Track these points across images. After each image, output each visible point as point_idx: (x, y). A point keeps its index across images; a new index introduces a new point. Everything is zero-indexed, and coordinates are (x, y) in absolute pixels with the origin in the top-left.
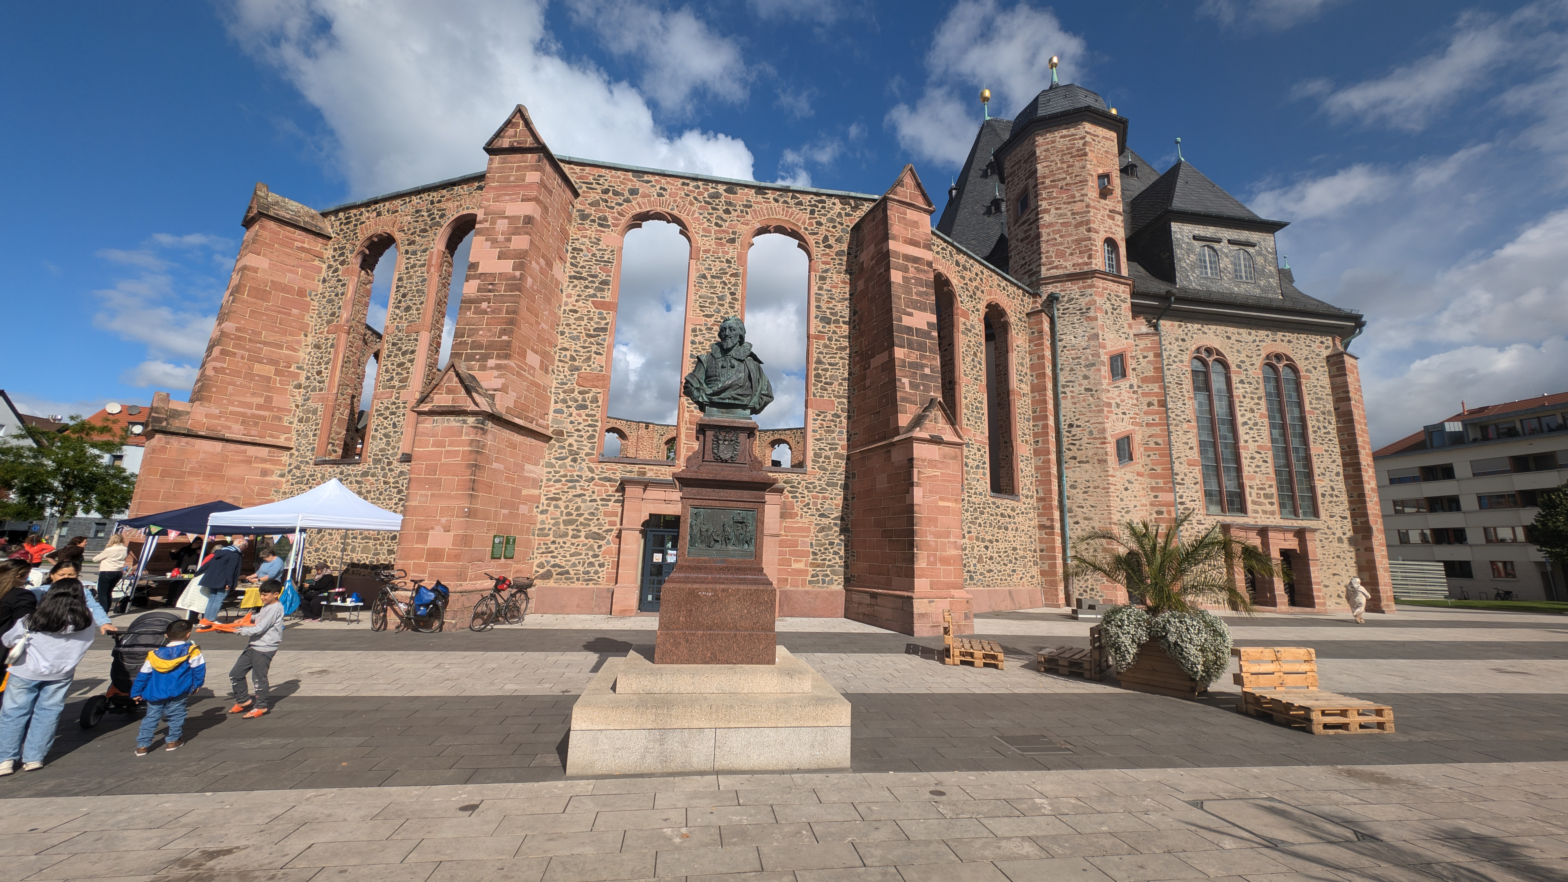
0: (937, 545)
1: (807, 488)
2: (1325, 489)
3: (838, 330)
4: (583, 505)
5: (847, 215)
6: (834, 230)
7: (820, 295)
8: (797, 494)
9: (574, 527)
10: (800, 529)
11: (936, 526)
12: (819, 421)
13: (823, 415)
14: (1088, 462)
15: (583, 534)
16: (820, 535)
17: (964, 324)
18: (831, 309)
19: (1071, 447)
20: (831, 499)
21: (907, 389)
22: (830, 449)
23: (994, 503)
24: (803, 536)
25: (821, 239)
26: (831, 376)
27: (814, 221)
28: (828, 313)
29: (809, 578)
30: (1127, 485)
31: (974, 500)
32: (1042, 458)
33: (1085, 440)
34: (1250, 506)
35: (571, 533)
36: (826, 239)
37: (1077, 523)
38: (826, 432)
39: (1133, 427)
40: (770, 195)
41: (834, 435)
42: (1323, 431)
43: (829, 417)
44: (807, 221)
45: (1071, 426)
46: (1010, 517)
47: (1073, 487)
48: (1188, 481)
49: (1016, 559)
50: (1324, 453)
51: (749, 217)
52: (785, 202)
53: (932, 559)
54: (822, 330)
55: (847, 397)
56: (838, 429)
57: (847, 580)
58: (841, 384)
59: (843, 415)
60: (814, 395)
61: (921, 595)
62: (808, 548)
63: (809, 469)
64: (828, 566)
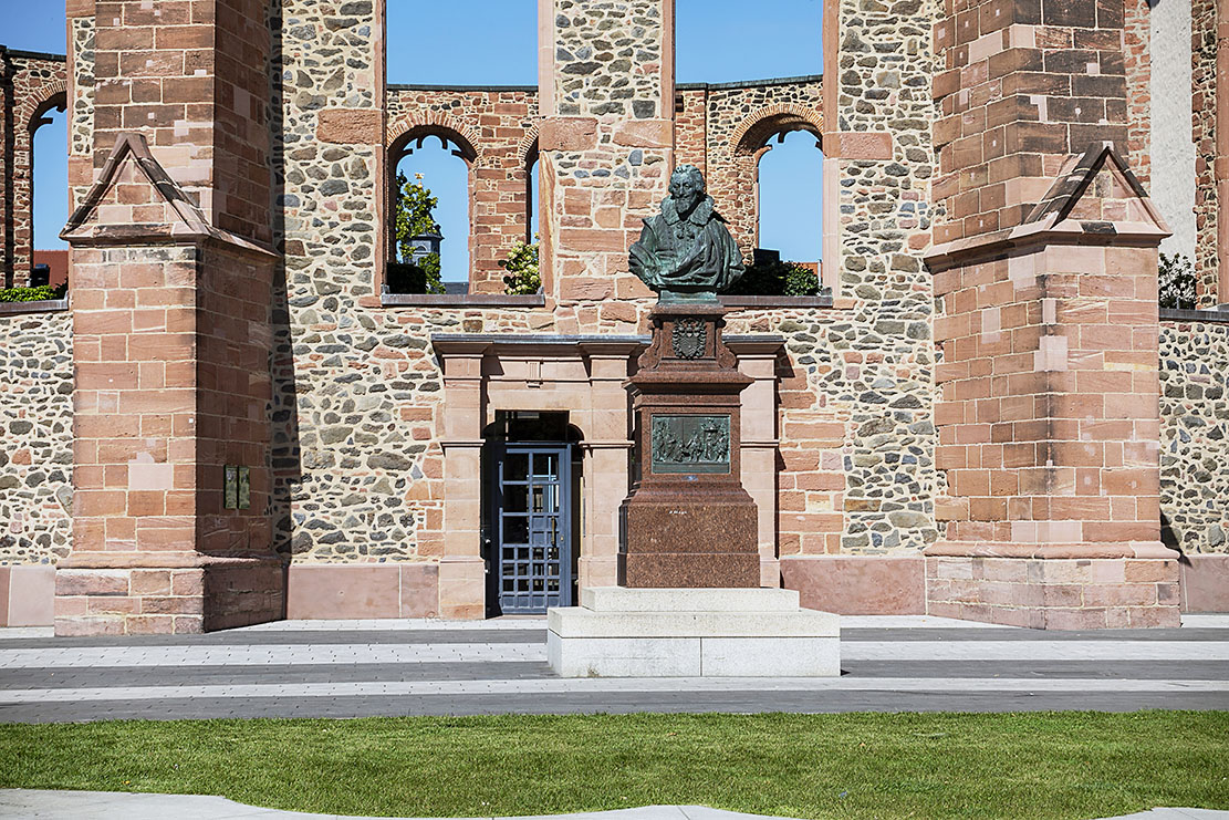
0: (1099, 453)
1: (834, 339)
4: (358, 399)
8: (812, 354)
9: (344, 444)
10: (822, 430)
11: (1097, 415)
12: (857, 186)
13: (864, 171)
15: (363, 458)
16: (865, 440)
20: (889, 360)
21: (1043, 118)
22: (885, 249)
24: (828, 446)
26: (882, 78)
29: (845, 534)
35: (339, 457)
38: (874, 209)
41: (893, 215)
43: (880, 174)
53: (1088, 480)
55: (921, 126)
56: (900, 202)
57: (929, 536)
58: (905, 95)
59: (913, 167)
60: (844, 126)
61: (1062, 551)
62: (843, 471)
63: (836, 296)
64: (888, 507)
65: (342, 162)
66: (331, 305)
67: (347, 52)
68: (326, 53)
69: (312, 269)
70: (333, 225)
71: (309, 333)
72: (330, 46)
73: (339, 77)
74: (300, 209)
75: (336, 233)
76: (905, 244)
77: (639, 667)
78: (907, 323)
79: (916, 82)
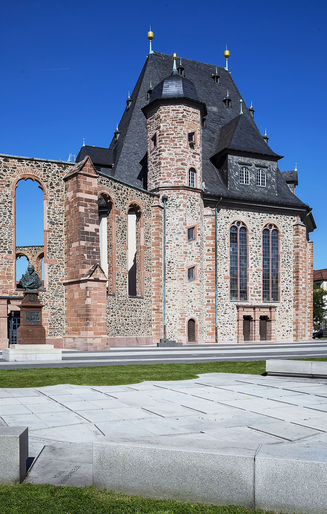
0: (96, 319)
1: (46, 297)
2: (284, 288)
3: (58, 228)
5: (61, 172)
6: (55, 179)
7: (49, 211)
8: (42, 300)
10: (44, 314)
11: (96, 312)
12: (51, 269)
13: (52, 266)
14: (175, 279)
16: (52, 316)
17: (118, 217)
18: (54, 218)
19: (169, 272)
20: (57, 302)
21: (86, 258)
22: (56, 281)
23: (130, 300)
24: (45, 317)
25: (49, 184)
26: (55, 249)
27: (46, 175)
28: (53, 220)
29: (48, 334)
30: (191, 290)
31: (120, 299)
32: (155, 278)
33: (175, 269)
34: (250, 297)
36: (51, 184)
37: (170, 307)
38: (54, 273)
39: (196, 263)
40: (25, 162)
41: (57, 275)
42: (287, 261)
43: (55, 267)
44: (43, 175)
45: (169, 262)
46: (138, 306)
47: (169, 291)
48: (224, 286)
49: (140, 324)
50: (286, 272)
51: (15, 174)
52: (32, 166)
53: (95, 324)
54: (51, 228)
55: (62, 258)
56: (59, 272)
57: (64, 334)
58: (59, 252)
59: (61, 266)
60: (48, 258)
61: (90, 337)
62: (48, 322)
63: (47, 289)
64: (56, 329)
76: (60, 280)
77: (24, 359)
78: (60, 295)
79: (61, 250)
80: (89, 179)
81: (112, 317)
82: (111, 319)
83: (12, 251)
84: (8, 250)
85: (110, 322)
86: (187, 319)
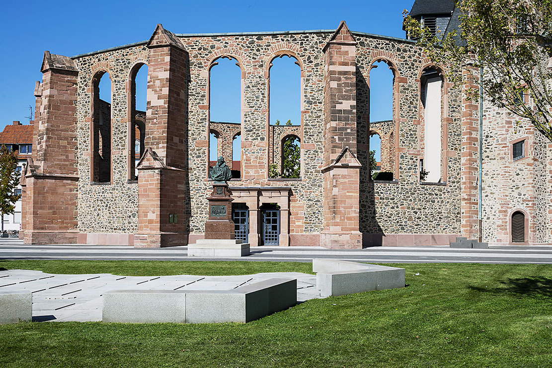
0: (345, 212)
1: (302, 188)
3: (316, 107)
4: (203, 200)
5: (320, 42)
6: (313, 52)
7: (306, 89)
8: (297, 191)
9: (200, 210)
10: (299, 207)
11: (345, 204)
12: (307, 155)
13: (309, 152)
14: (495, 159)
15: (204, 212)
16: (308, 209)
17: (403, 86)
18: (312, 96)
19: (487, 150)
20: (314, 192)
21: (337, 141)
22: (313, 168)
23: (423, 188)
24: (300, 210)
25: (307, 58)
26: (313, 132)
27: (303, 49)
28: (311, 99)
29: (304, 229)
30: (518, 171)
31: (406, 187)
32: (465, 158)
33: (494, 145)
35: (199, 212)
36: (309, 57)
37: (487, 196)
38: (311, 160)
39: (527, 135)
40: (280, 38)
41: (315, 161)
43: (312, 152)
44: (299, 49)
45: (487, 136)
46: (436, 195)
47: (486, 174)
49: (440, 218)
51: (269, 52)
52: (288, 40)
53: (342, 218)
54: (308, 108)
55: (321, 142)
56: (316, 158)
58: (318, 135)
59: (319, 150)
60: (305, 142)
61: (336, 233)
62: (303, 216)
63: (303, 178)
64: (313, 223)
65: (200, 151)
66: (198, 181)
67: (201, 128)
68: (197, 129)
69: (194, 173)
70: (198, 164)
71: (193, 187)
72: (198, 127)
73: (200, 133)
74: (192, 161)
75: (199, 166)
76: (318, 167)
78: (318, 184)
79: (320, 133)
80: (344, 48)
81: (392, 210)
82: (390, 212)
83: (265, 137)
84: (261, 136)
85: (388, 215)
86: (510, 212)
